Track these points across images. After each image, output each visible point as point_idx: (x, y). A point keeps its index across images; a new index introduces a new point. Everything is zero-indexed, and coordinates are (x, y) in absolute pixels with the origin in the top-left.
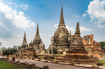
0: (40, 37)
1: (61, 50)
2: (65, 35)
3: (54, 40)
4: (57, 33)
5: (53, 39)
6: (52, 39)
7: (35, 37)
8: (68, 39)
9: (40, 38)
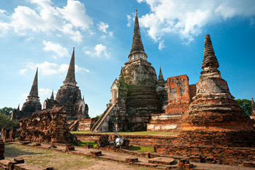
0: (76, 83)
1: (139, 119)
2: (147, 77)
3: (120, 90)
4: (127, 72)
5: (117, 89)
6: (115, 87)
7: (64, 82)
8: (155, 88)
9: (77, 85)
